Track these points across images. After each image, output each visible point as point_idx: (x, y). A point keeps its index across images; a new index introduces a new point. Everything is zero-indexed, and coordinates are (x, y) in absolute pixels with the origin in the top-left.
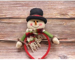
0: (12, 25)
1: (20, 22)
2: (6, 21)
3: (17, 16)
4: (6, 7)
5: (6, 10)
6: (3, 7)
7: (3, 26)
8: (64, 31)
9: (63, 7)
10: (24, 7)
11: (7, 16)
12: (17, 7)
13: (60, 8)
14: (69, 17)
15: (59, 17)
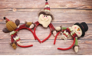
0: (26, 13)
1: (32, 11)
2: (21, 10)
3: (30, 7)
4: (22, 1)
5: (22, 3)
6: (20, 1)
7: (19, 14)
8: (64, 16)
9: (62, 1)
10: (35, 2)
11: (23, 7)
12: (30, 1)
14: (67, 7)
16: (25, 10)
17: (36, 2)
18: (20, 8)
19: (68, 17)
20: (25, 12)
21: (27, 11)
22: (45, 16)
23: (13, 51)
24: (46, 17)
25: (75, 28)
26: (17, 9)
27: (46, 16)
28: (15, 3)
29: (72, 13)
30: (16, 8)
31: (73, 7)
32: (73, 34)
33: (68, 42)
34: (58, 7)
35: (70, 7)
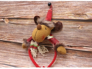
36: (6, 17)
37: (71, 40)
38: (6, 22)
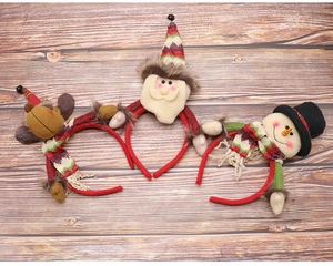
0: (98, 66)
1: (118, 58)
2: (78, 56)
3: (109, 44)
4: (79, 22)
5: (79, 29)
6: (72, 22)
7: (72, 71)
8: (237, 77)
9: (231, 17)
10: (129, 22)
11: (83, 46)
12: (110, 20)
13: (224, 21)
14: (249, 42)
15: (222, 43)
16: (94, 56)
17: (134, 22)
18: (74, 47)
19: (251, 78)
20: (93, 65)
21: (101, 59)
22: (163, 82)
23: (56, 209)
24: (170, 83)
25: (276, 125)
26: (63, 52)
27: (167, 83)
28: (56, 27)
29: (270, 65)
30: (58, 48)
31: (275, 40)
32: (267, 149)
33: (249, 174)
34: (216, 42)
35: (263, 40)
36: (52, 49)
37: (223, 85)
38: (50, 59)
